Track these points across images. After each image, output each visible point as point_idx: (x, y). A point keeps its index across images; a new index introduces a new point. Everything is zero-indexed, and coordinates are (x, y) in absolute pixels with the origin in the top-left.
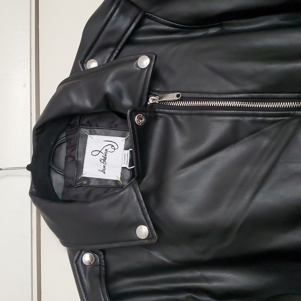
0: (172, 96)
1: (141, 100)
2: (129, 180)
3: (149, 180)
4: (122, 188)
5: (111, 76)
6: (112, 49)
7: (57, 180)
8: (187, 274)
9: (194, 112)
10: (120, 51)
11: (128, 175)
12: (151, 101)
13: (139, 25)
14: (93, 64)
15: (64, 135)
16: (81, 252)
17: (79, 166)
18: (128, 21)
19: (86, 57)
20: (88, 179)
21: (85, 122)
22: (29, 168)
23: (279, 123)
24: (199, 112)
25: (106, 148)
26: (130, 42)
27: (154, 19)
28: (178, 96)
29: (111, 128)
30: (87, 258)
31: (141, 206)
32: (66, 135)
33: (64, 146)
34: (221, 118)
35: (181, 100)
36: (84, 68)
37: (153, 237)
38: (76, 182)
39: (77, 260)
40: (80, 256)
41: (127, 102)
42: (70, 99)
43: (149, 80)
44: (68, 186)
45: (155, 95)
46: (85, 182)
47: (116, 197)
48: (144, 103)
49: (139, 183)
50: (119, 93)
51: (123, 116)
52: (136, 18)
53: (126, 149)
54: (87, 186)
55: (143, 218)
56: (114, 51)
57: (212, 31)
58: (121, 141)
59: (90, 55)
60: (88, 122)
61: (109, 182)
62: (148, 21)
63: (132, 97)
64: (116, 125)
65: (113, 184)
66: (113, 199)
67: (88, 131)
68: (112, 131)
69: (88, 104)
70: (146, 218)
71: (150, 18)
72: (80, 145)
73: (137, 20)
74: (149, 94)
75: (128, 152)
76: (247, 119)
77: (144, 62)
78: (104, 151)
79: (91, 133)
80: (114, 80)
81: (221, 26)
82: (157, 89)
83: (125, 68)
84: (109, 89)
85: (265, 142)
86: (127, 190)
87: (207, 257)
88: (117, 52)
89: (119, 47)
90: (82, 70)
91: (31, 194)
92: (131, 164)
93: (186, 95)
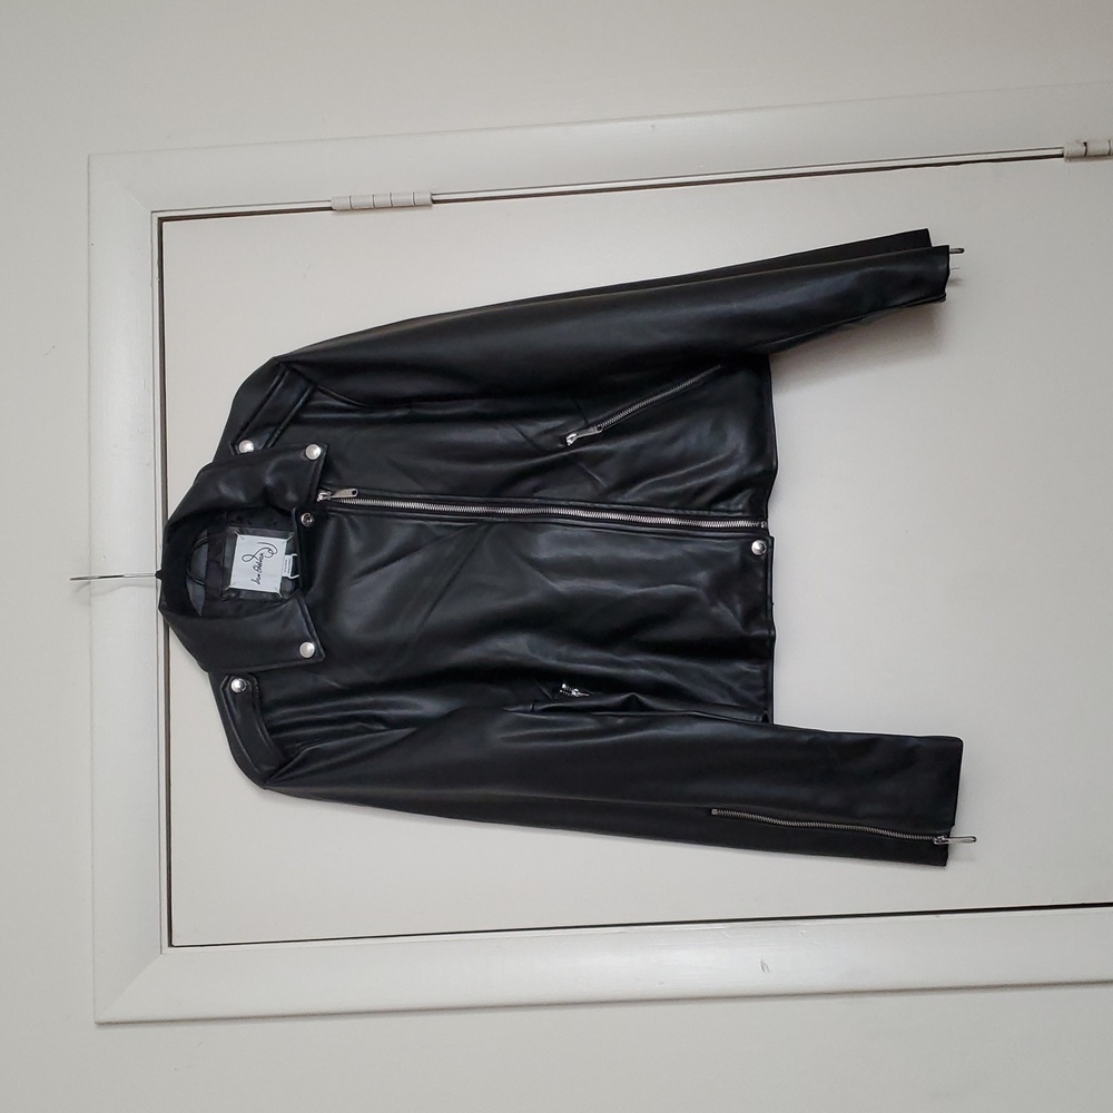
0: (346, 494)
1: (309, 496)
2: (291, 592)
3: (316, 591)
4: (283, 601)
5: (273, 464)
6: (272, 429)
7: (196, 592)
8: (358, 700)
9: (372, 512)
10: (283, 432)
11: (289, 587)
12: (320, 498)
13: (307, 401)
14: (248, 447)
15: (205, 533)
16: (228, 680)
17: (226, 573)
18: (295, 396)
19: (238, 436)
20: (238, 591)
21: (234, 518)
22: (158, 575)
23: (462, 530)
24: (378, 513)
25: (261, 552)
26: (296, 420)
27: (326, 393)
28: (354, 492)
29: (268, 527)
30: (236, 685)
31: (306, 620)
32: (208, 534)
33: (205, 548)
34: (403, 521)
35: (358, 497)
36: (235, 451)
37: (321, 655)
38: (222, 595)
39: (225, 686)
40: (229, 682)
41: (291, 496)
42: (217, 489)
43: (319, 473)
44: (209, 598)
45: (326, 490)
46: (233, 595)
47: (278, 610)
48: (312, 500)
49: (304, 595)
50: (282, 486)
51: (286, 514)
52: (304, 393)
53: (288, 553)
54: (237, 599)
55: (308, 633)
56: (275, 431)
57: (398, 413)
58: (280, 544)
59: (243, 435)
60: (239, 518)
61: (264, 595)
62: (318, 394)
63: (298, 491)
64: (275, 524)
65: (270, 598)
66: (271, 613)
67: (237, 529)
68: (269, 531)
69: (241, 497)
70: (311, 634)
71: (322, 391)
72: (228, 549)
73: (305, 395)
74: (320, 488)
75: (290, 557)
76: (432, 523)
77: (315, 452)
78: (258, 556)
79: (242, 533)
80: (276, 470)
81: (411, 407)
82: (329, 482)
83: (291, 457)
84: (269, 481)
85: (450, 549)
86: (290, 603)
87: (381, 678)
88: (278, 432)
89: (282, 428)
90: (233, 453)
91: (161, 607)
92: (294, 572)
93: (363, 491)
